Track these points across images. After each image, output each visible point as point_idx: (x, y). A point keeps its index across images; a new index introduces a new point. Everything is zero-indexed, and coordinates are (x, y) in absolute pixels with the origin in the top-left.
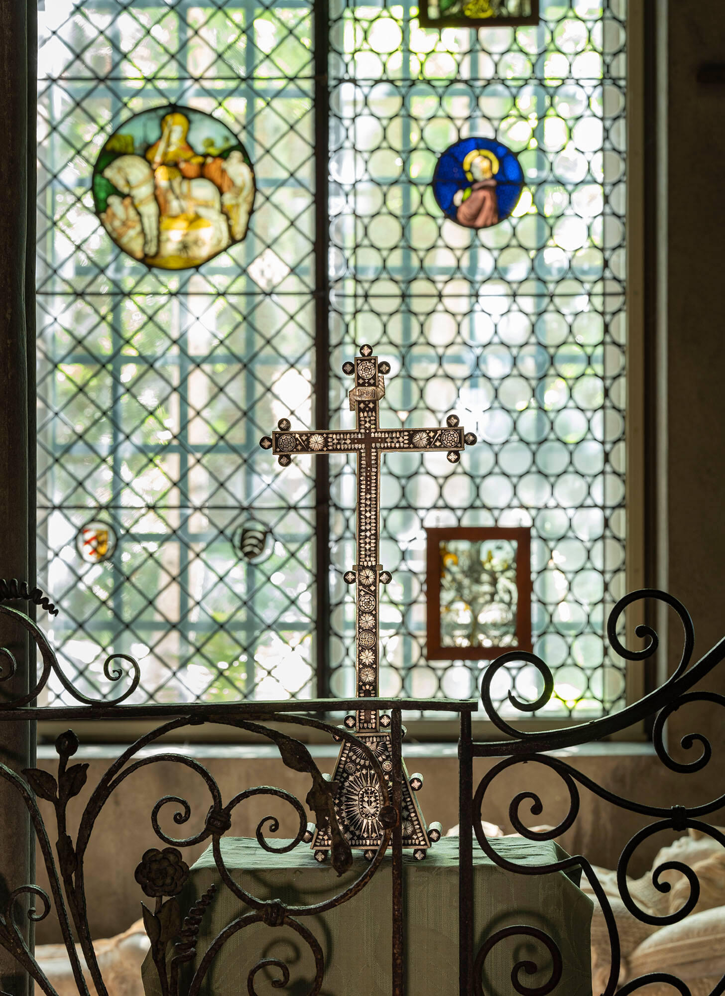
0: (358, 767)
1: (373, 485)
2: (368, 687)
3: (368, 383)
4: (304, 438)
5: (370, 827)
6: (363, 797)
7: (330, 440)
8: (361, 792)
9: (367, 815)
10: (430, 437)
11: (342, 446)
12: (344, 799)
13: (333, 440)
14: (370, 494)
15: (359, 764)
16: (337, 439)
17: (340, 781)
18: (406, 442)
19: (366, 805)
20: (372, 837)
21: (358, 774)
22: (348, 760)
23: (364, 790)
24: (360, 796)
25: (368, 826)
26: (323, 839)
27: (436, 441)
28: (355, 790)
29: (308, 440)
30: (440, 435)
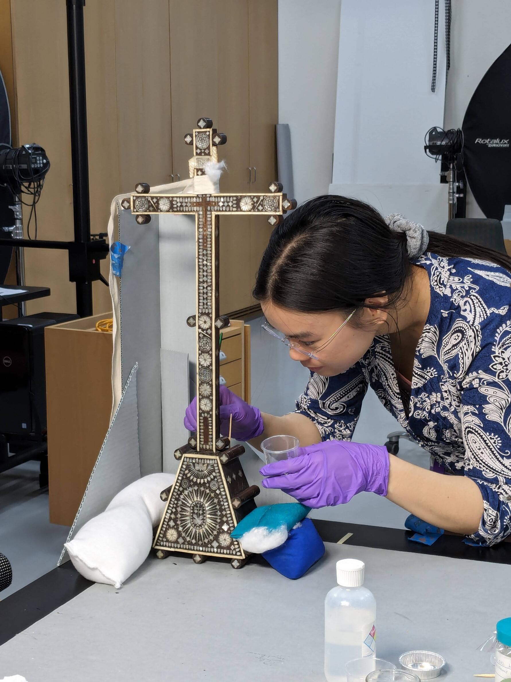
0: (192, 483)
1: (209, 243)
2: (206, 415)
3: (204, 152)
4: (155, 200)
5: (197, 535)
6: (193, 510)
7: (174, 203)
8: (192, 505)
9: (195, 525)
10: (254, 201)
11: (184, 208)
12: (179, 509)
13: (177, 202)
14: (207, 250)
15: (192, 480)
16: (180, 202)
17: (177, 494)
18: (235, 206)
19: (195, 516)
20: (199, 544)
21: (190, 489)
22: (184, 477)
23: (194, 504)
24: (192, 508)
25: (196, 534)
26: (162, 541)
27: (259, 206)
28: (188, 503)
29: (157, 202)
30: (262, 201)
